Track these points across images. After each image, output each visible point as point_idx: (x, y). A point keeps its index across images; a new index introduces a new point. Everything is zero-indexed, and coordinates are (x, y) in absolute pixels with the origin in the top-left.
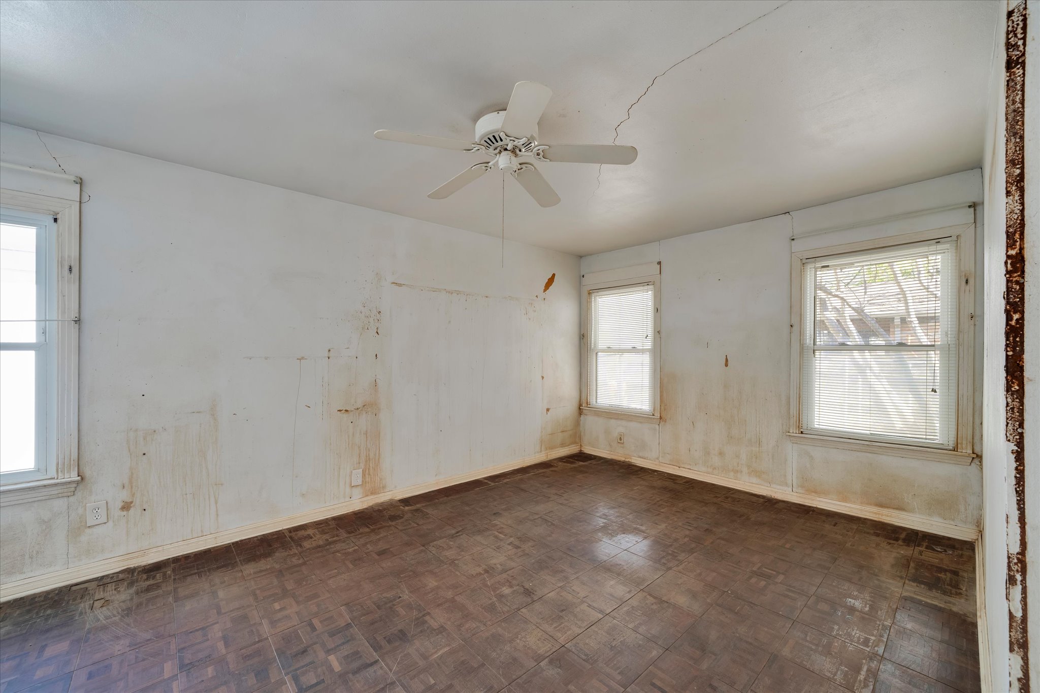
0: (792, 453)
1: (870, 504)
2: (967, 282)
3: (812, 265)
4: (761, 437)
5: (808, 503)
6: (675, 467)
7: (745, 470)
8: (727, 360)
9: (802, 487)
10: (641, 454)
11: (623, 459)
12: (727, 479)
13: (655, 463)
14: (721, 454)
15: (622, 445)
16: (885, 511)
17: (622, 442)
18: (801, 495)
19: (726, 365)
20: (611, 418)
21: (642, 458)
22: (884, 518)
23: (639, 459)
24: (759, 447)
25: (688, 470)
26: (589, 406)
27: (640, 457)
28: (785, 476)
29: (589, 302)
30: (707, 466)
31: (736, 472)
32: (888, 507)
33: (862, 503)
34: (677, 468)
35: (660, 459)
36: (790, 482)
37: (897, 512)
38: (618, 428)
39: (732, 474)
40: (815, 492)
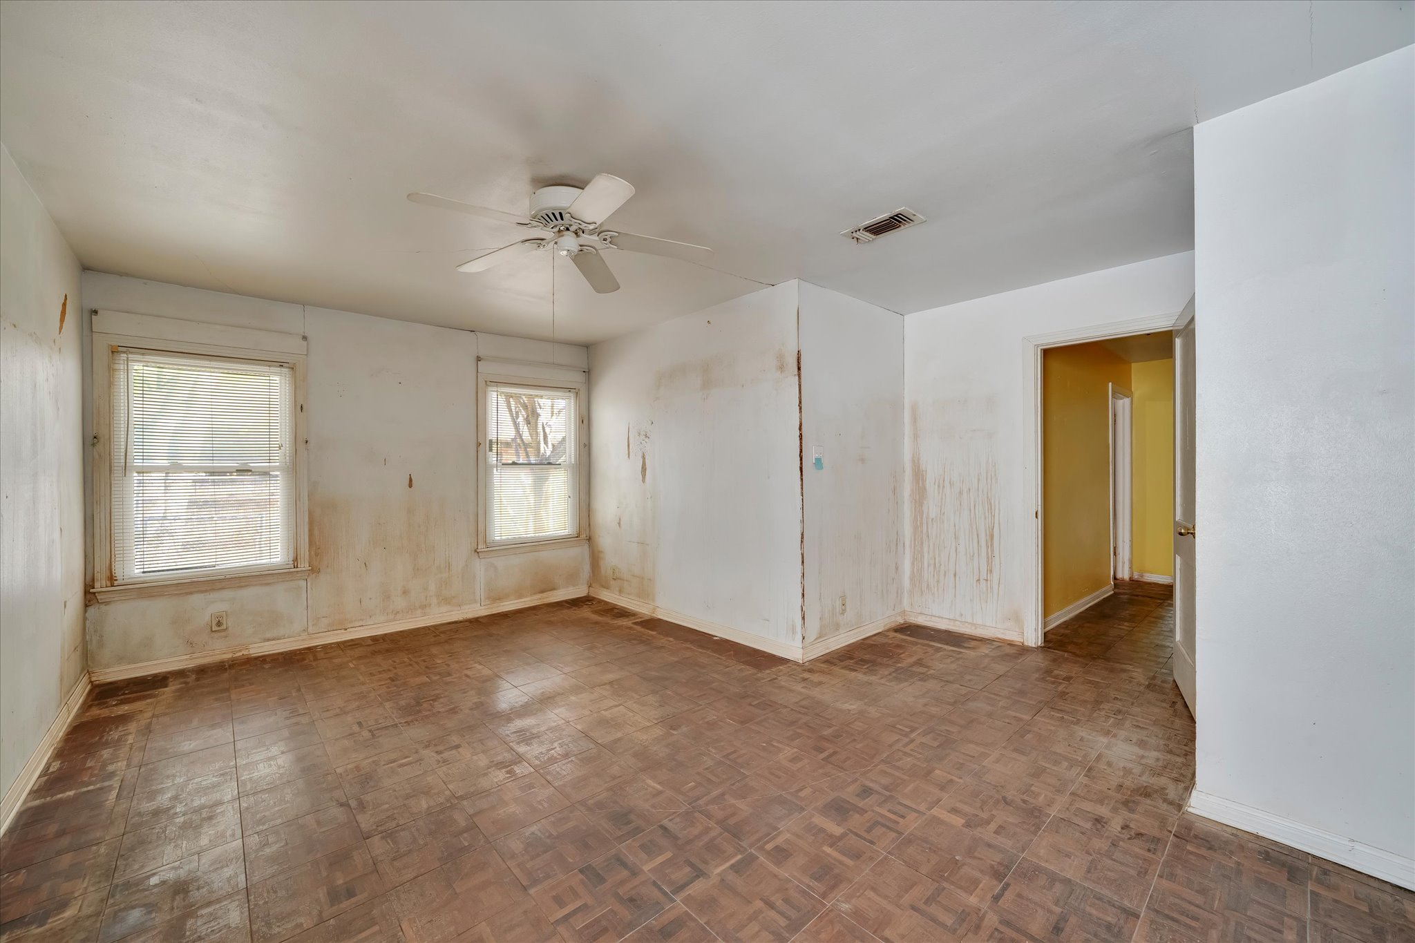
0: (480, 568)
1: (535, 594)
2: (583, 422)
3: (495, 389)
4: (450, 560)
5: (495, 611)
6: (339, 631)
7: (434, 601)
8: (411, 480)
9: (488, 598)
10: (268, 635)
11: (229, 656)
12: (414, 620)
13: (300, 638)
14: (405, 592)
15: (223, 634)
16: (545, 595)
17: (224, 627)
18: (489, 606)
19: (410, 486)
20: (191, 593)
21: (273, 640)
22: (545, 600)
23: (267, 643)
24: (449, 571)
25: (359, 628)
26: (116, 583)
27: (268, 640)
28: (474, 593)
29: (111, 370)
30: (387, 613)
31: (423, 607)
32: (547, 591)
33: (531, 595)
34: (343, 631)
35: (310, 630)
36: (478, 598)
37: (552, 592)
38: (205, 608)
39: (419, 611)
40: (499, 599)
